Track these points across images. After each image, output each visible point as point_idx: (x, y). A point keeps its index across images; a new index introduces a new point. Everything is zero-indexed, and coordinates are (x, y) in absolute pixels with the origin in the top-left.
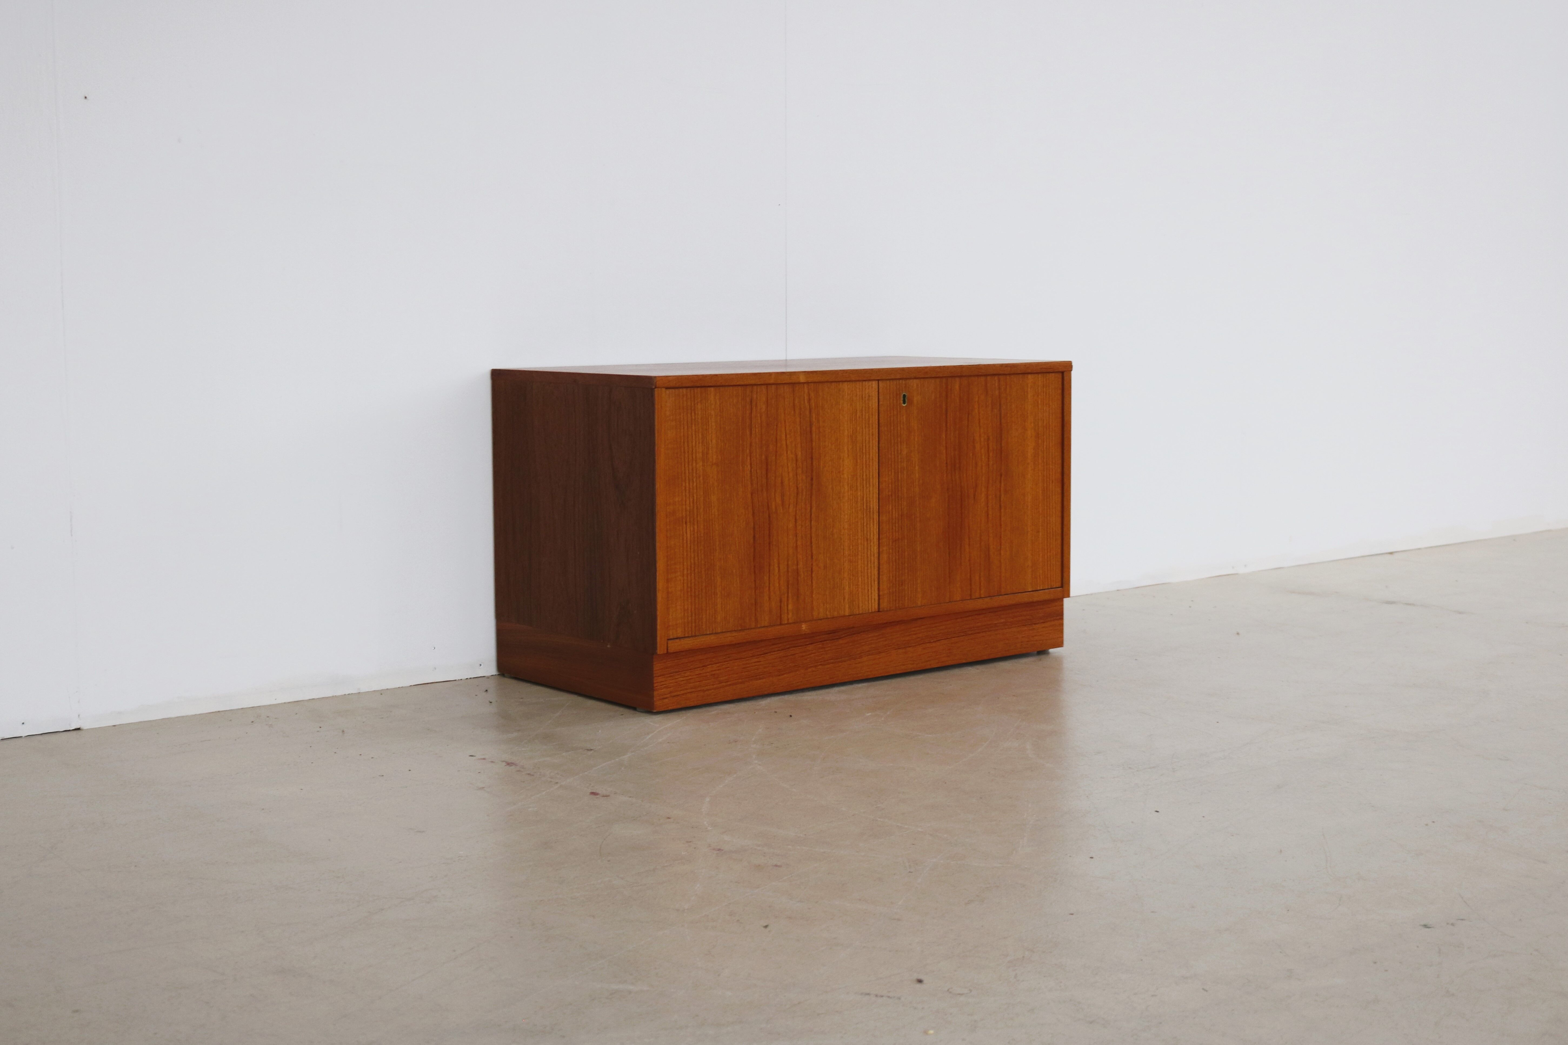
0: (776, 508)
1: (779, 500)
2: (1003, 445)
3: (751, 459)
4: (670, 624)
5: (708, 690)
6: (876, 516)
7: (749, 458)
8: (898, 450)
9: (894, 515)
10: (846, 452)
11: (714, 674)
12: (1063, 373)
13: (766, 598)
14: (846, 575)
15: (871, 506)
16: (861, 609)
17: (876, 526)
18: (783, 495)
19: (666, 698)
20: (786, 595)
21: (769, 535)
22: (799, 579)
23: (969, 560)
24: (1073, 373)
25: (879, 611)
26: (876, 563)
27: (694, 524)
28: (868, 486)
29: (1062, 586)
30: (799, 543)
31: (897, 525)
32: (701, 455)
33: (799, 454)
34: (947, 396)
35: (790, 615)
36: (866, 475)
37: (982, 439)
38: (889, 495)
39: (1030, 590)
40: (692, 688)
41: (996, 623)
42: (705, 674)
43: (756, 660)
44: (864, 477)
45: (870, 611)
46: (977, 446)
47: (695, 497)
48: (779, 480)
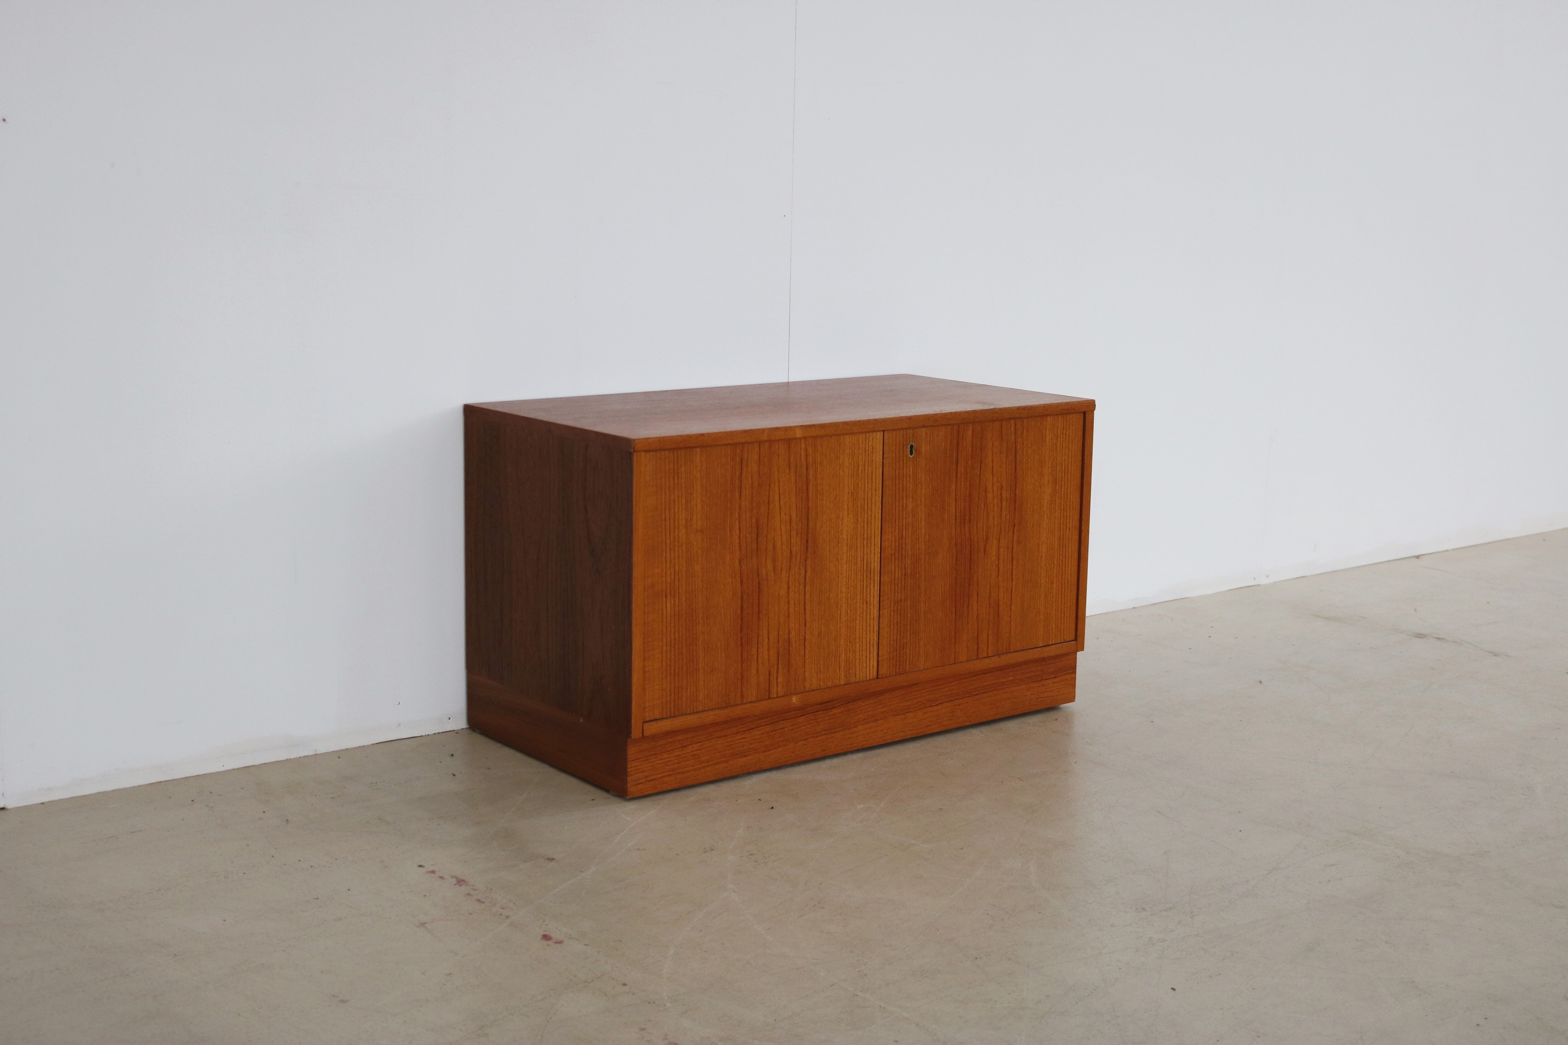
0: (767, 575)
1: (770, 567)
2: (1017, 493)
3: (739, 523)
4: (647, 705)
5: (688, 772)
6: (877, 578)
7: (737, 522)
8: (903, 505)
9: (897, 575)
10: (846, 509)
11: (695, 755)
12: (1084, 413)
13: (754, 671)
14: (842, 642)
15: (872, 566)
16: (858, 677)
17: (877, 587)
18: (774, 561)
19: (641, 783)
20: (776, 667)
21: (759, 604)
22: (790, 649)
23: (977, 619)
25: (877, 678)
26: (876, 628)
27: (675, 597)
28: (869, 545)
29: (1076, 640)
30: (791, 610)
31: (900, 586)
32: (684, 521)
33: (794, 515)
34: (958, 444)
35: (780, 689)
36: (867, 534)
37: (995, 489)
38: (892, 554)
39: (1041, 646)
40: (669, 771)
41: (1003, 682)
42: (684, 756)
43: (741, 737)
44: (865, 536)
45: (868, 678)
46: (990, 496)
47: (677, 568)
48: (770, 545)
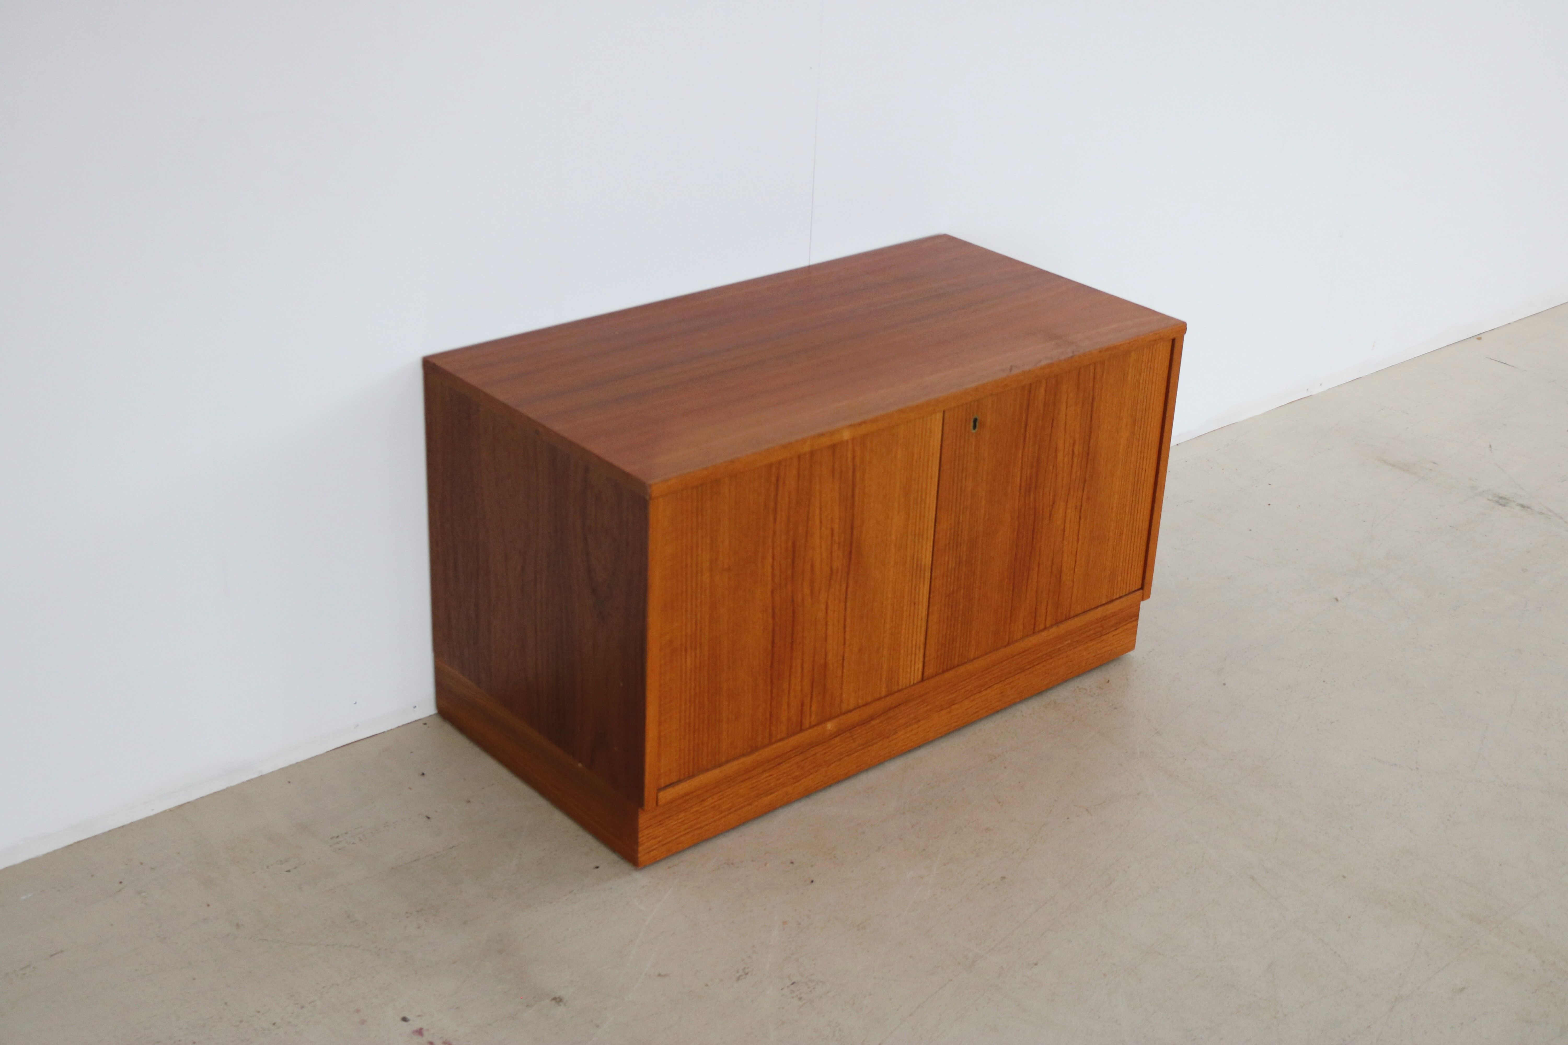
0: (803, 600)
1: (807, 591)
2: (1091, 444)
3: (773, 550)
4: (662, 771)
5: (707, 825)
6: (928, 574)
7: (770, 551)
8: (961, 487)
9: (950, 566)
10: (897, 507)
12: (1174, 337)
13: (785, 706)
14: (885, 651)
15: (923, 563)
16: (900, 684)
17: (927, 584)
18: (812, 582)
19: (653, 850)
20: (809, 696)
21: (793, 633)
22: (827, 672)
23: (1037, 591)
24: (1186, 336)
25: (923, 680)
26: (924, 627)
27: (696, 648)
28: (921, 540)
29: (1142, 588)
30: (830, 632)
31: (953, 576)
32: (708, 563)
33: (836, 526)
34: (1028, 405)
35: (813, 718)
36: (919, 529)
37: (1067, 445)
38: (946, 545)
39: (1104, 603)
40: (685, 830)
41: (1059, 648)
42: (703, 810)
43: (768, 774)
44: (917, 532)
45: (912, 683)
46: (1060, 455)
47: (699, 616)
48: (808, 566)
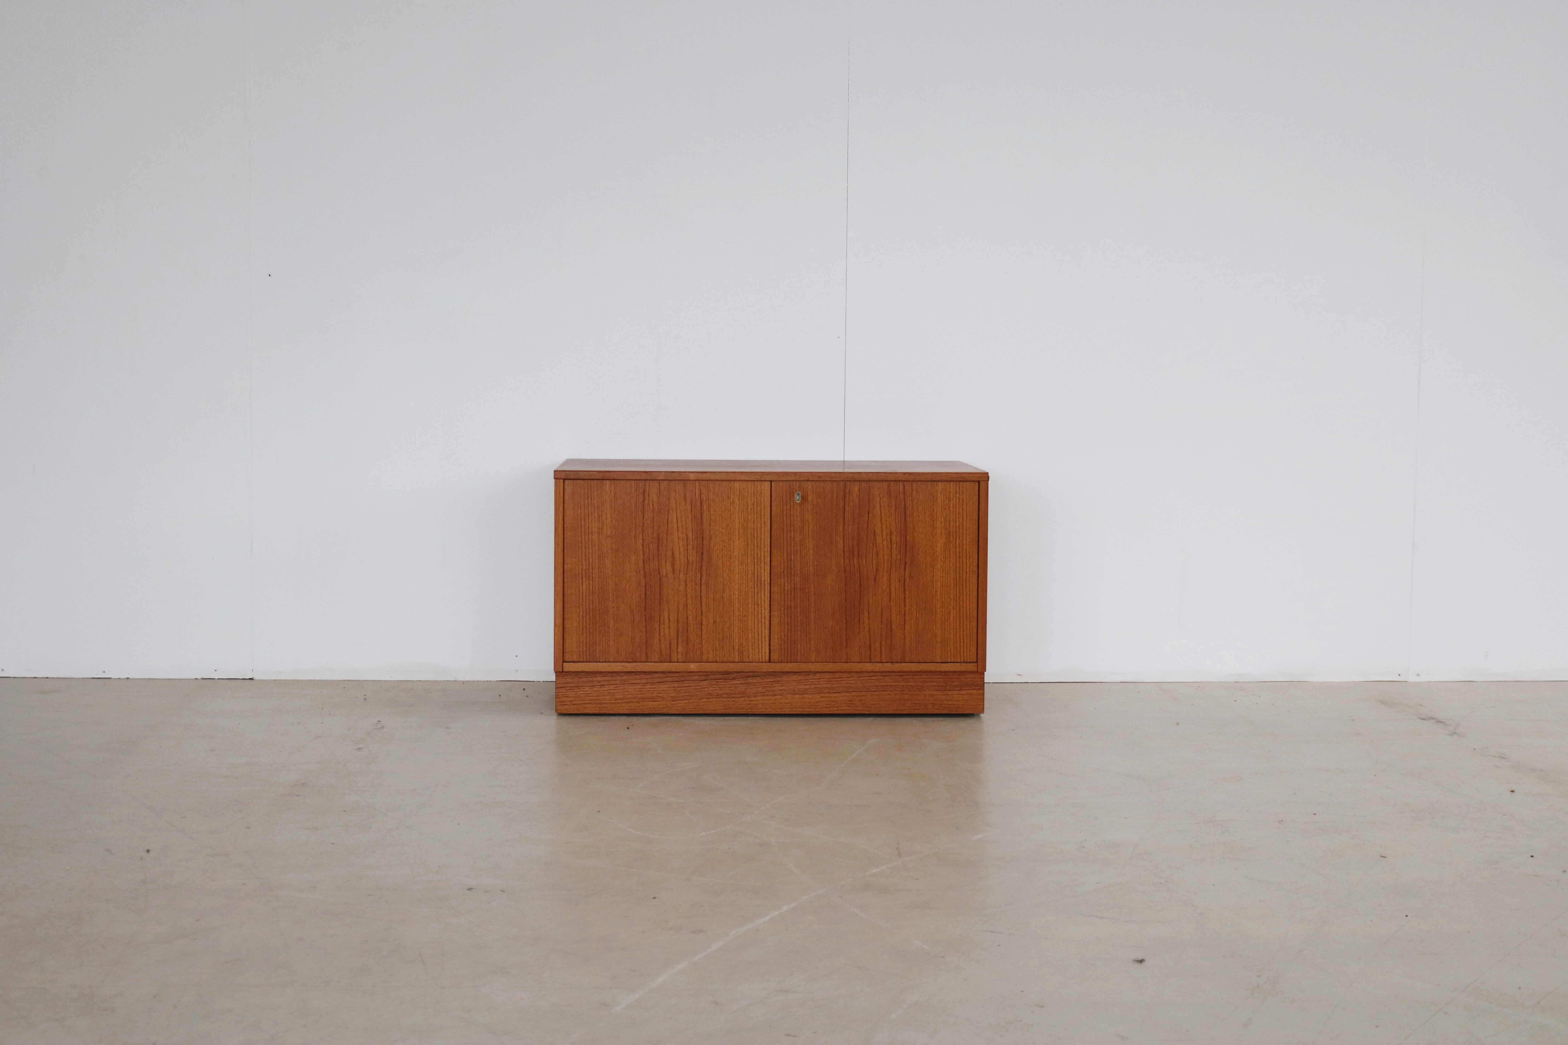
0: (667, 574)
1: (669, 568)
2: (908, 539)
3: (643, 535)
4: (567, 650)
5: (607, 704)
6: (767, 588)
7: (641, 534)
8: (792, 537)
9: (786, 588)
10: (737, 535)
11: (612, 693)
12: (979, 482)
13: (657, 641)
14: (736, 630)
15: (763, 579)
16: (751, 658)
17: (767, 595)
18: (673, 565)
19: (567, 705)
20: (676, 640)
21: (660, 594)
22: (689, 629)
23: (869, 631)
24: (991, 482)
25: (770, 662)
26: (764, 624)
27: (589, 580)
28: (759, 562)
29: (975, 662)
30: (689, 602)
31: (789, 596)
32: (596, 530)
33: (690, 535)
34: (845, 496)
35: (680, 656)
36: (758, 555)
37: (884, 533)
38: (781, 572)
39: (939, 661)
40: (590, 700)
41: (903, 685)
42: (603, 692)
43: (651, 686)
44: (755, 556)
45: (761, 661)
46: (879, 539)
47: (591, 560)
48: (670, 553)
